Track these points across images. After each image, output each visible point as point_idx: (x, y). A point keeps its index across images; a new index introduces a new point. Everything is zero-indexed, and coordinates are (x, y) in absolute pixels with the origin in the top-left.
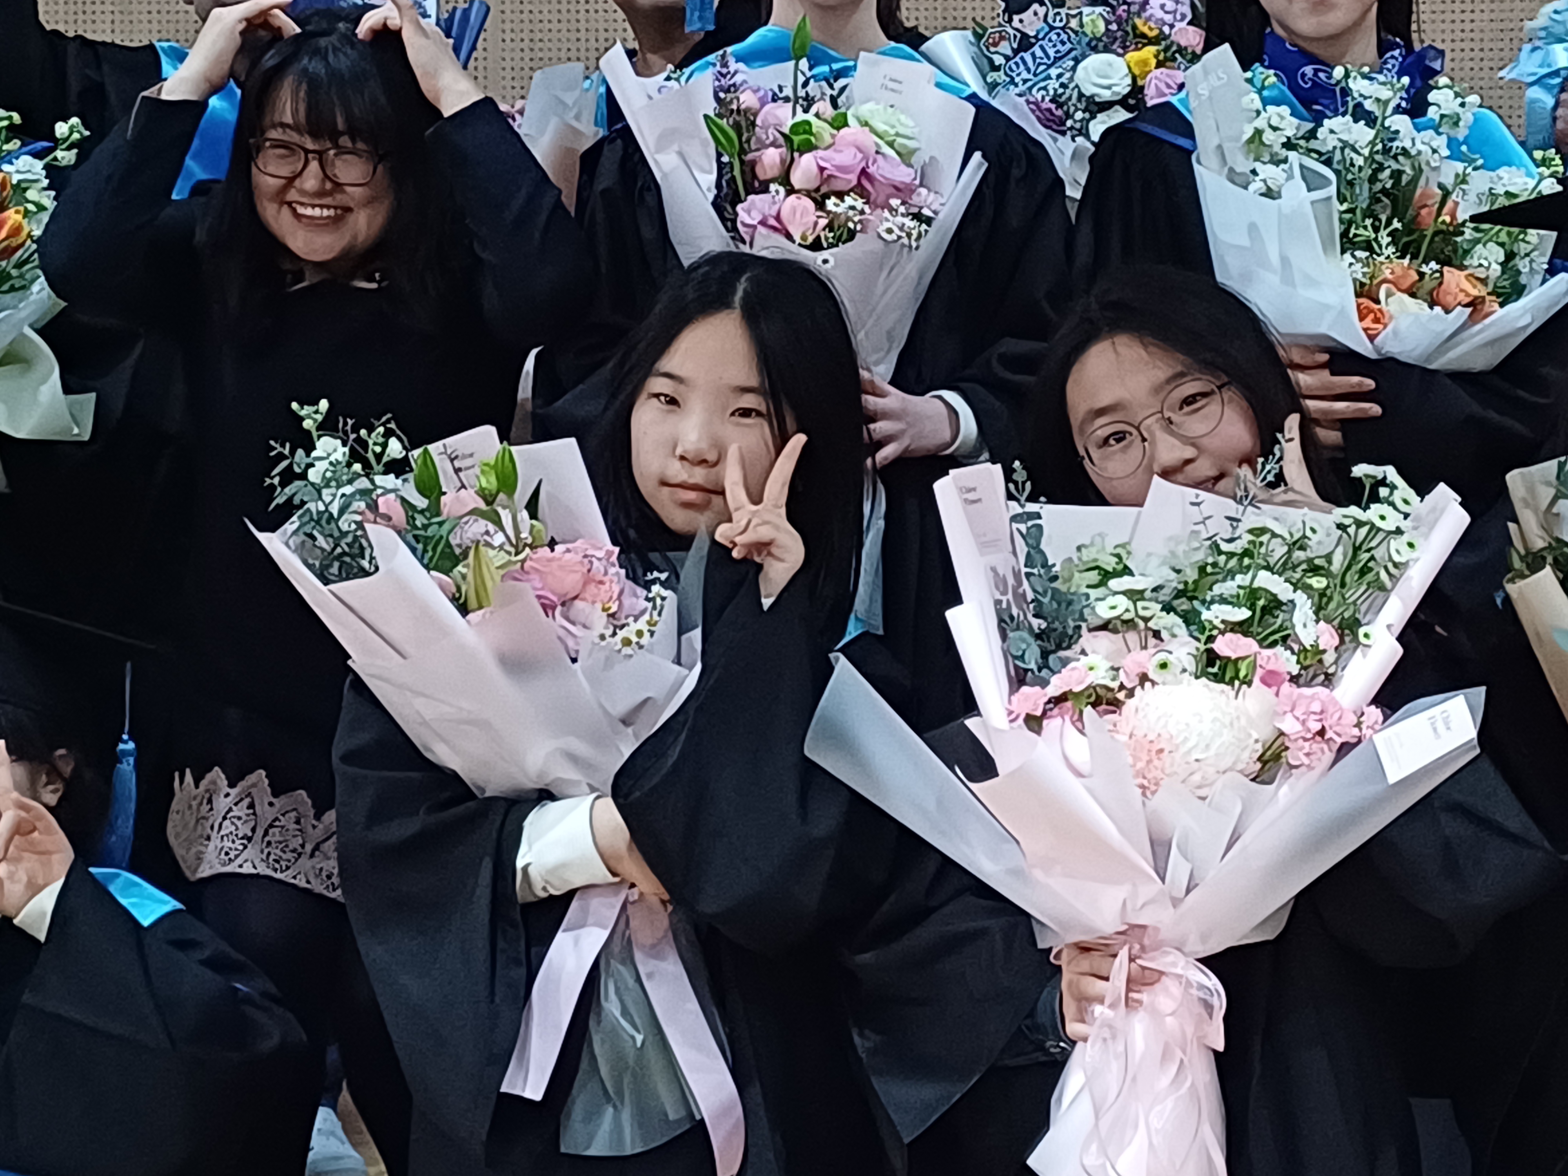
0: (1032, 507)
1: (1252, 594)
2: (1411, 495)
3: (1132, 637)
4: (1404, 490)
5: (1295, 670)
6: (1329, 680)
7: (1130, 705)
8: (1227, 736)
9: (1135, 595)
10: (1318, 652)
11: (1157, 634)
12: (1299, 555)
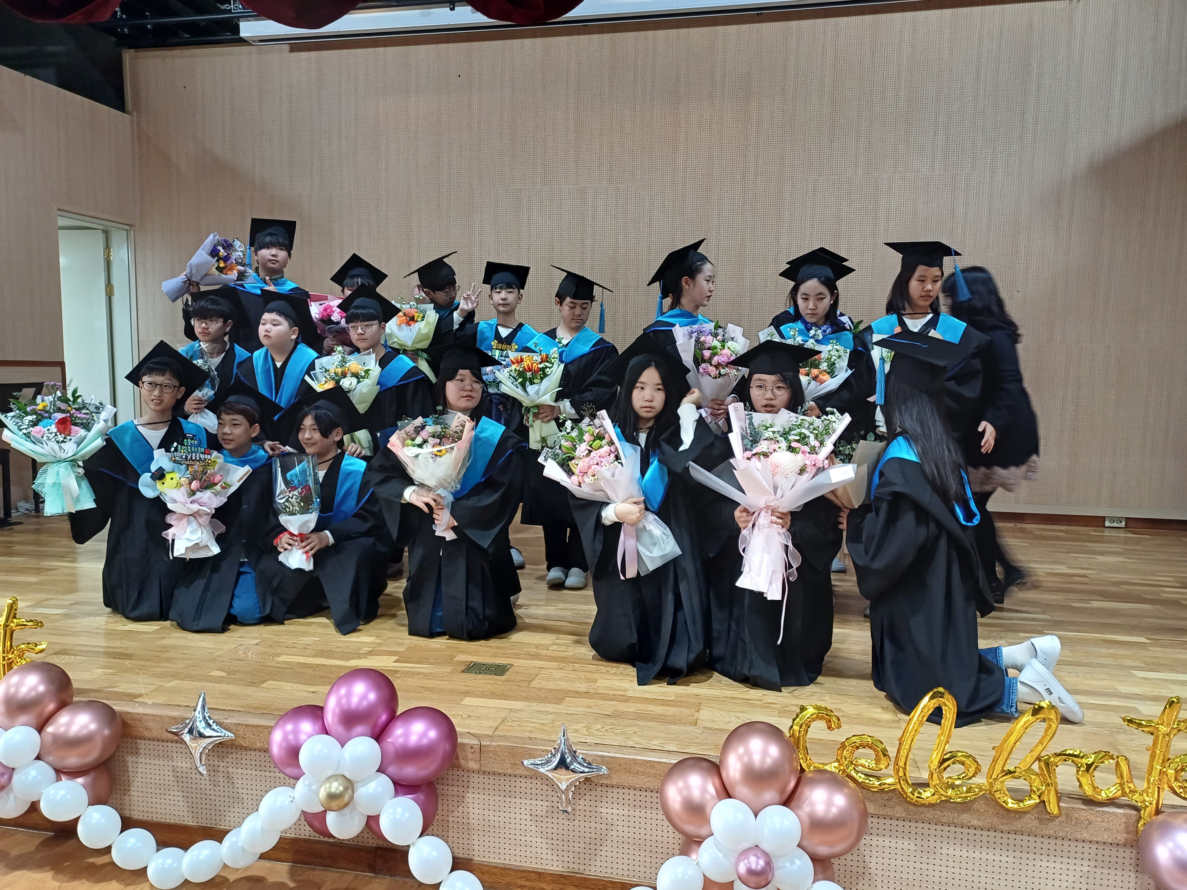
0: (750, 413)
1: (800, 434)
2: (839, 415)
3: (772, 441)
4: (837, 414)
5: (809, 451)
6: (817, 453)
7: (771, 457)
8: (793, 464)
9: (774, 432)
10: (815, 447)
11: (778, 441)
12: (811, 427)
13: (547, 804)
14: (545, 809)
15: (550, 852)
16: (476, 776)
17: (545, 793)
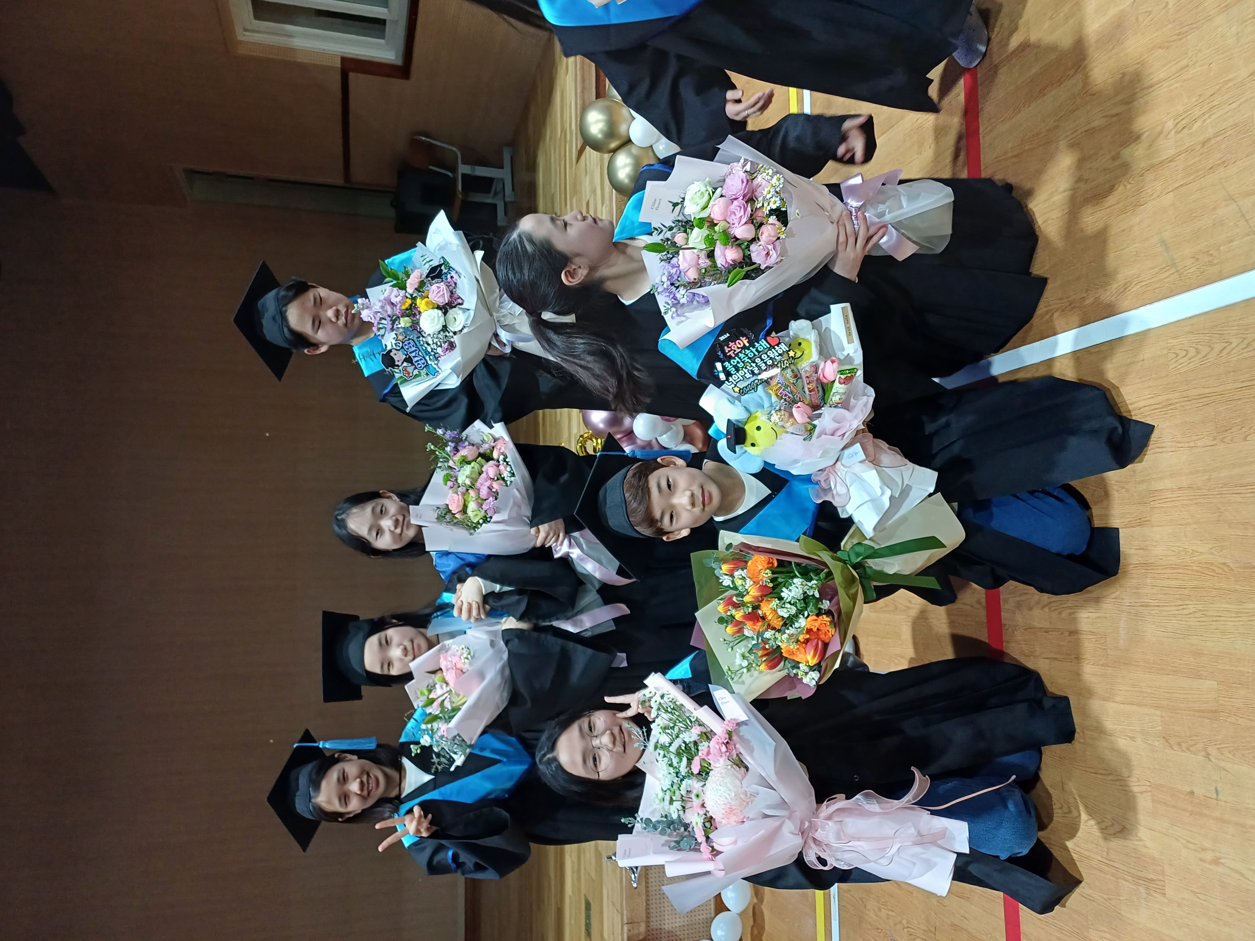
16: (652, 924)
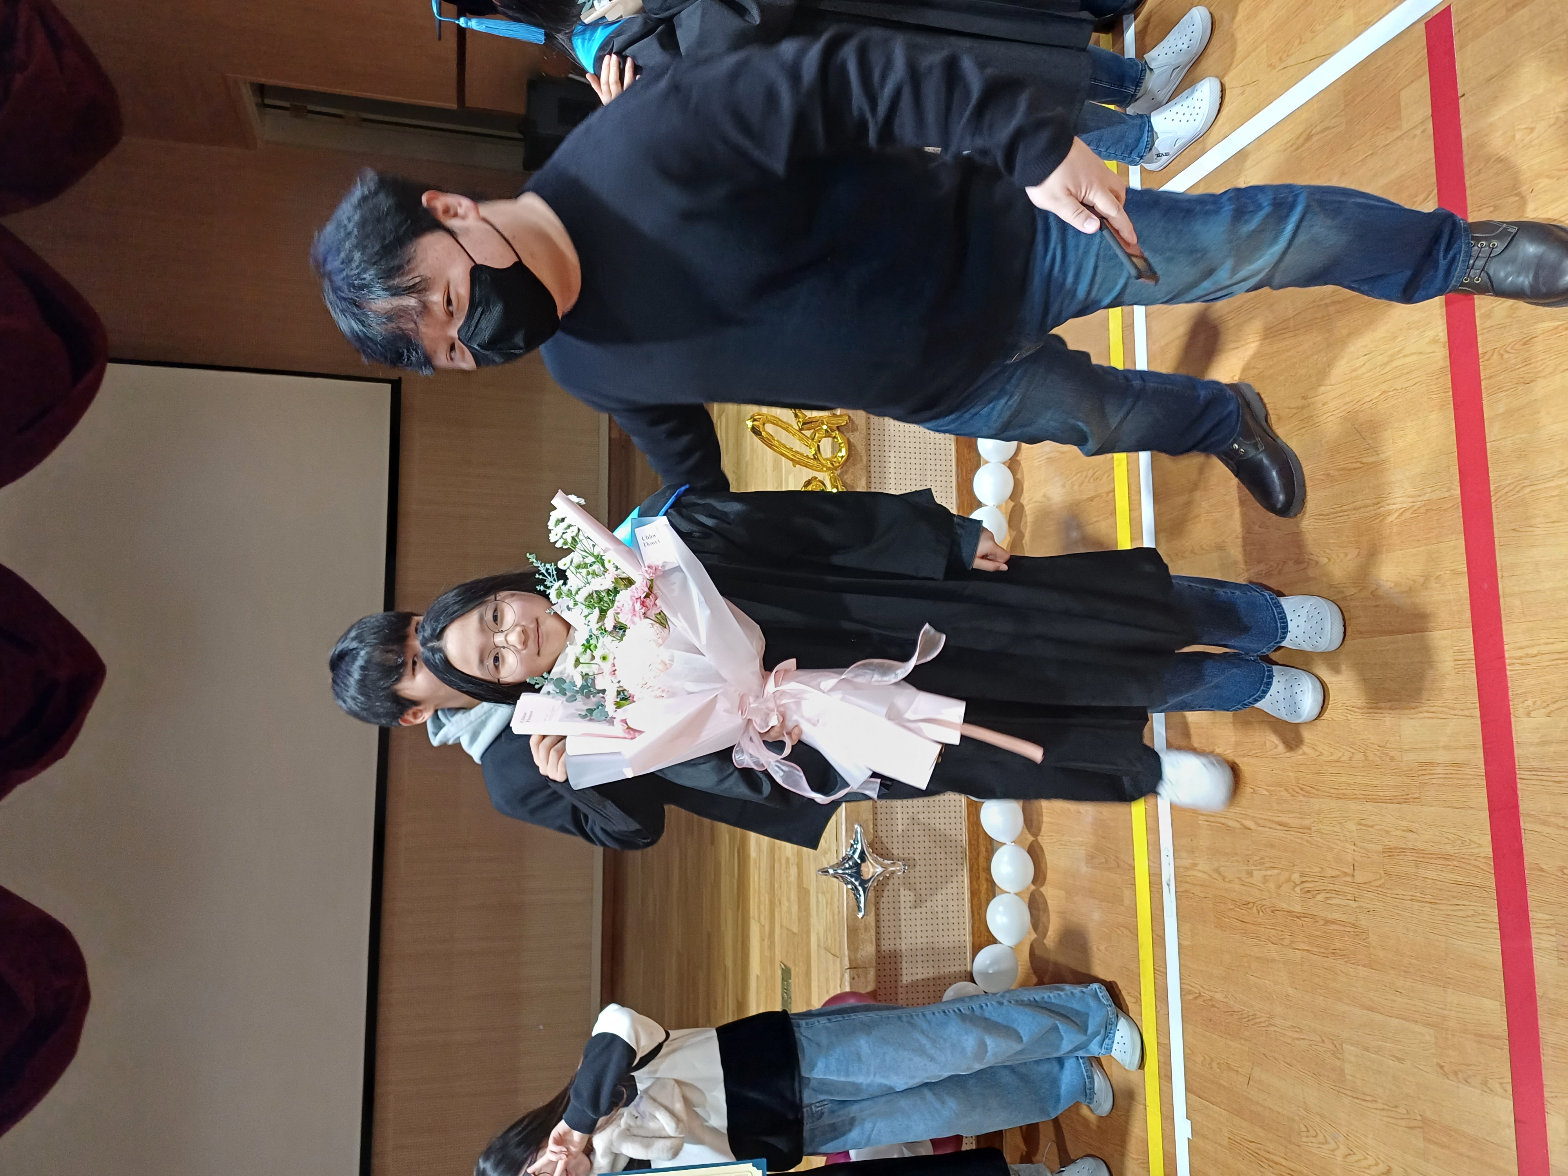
13: (902, 890)
14: (907, 892)
15: (950, 885)
17: (891, 893)
